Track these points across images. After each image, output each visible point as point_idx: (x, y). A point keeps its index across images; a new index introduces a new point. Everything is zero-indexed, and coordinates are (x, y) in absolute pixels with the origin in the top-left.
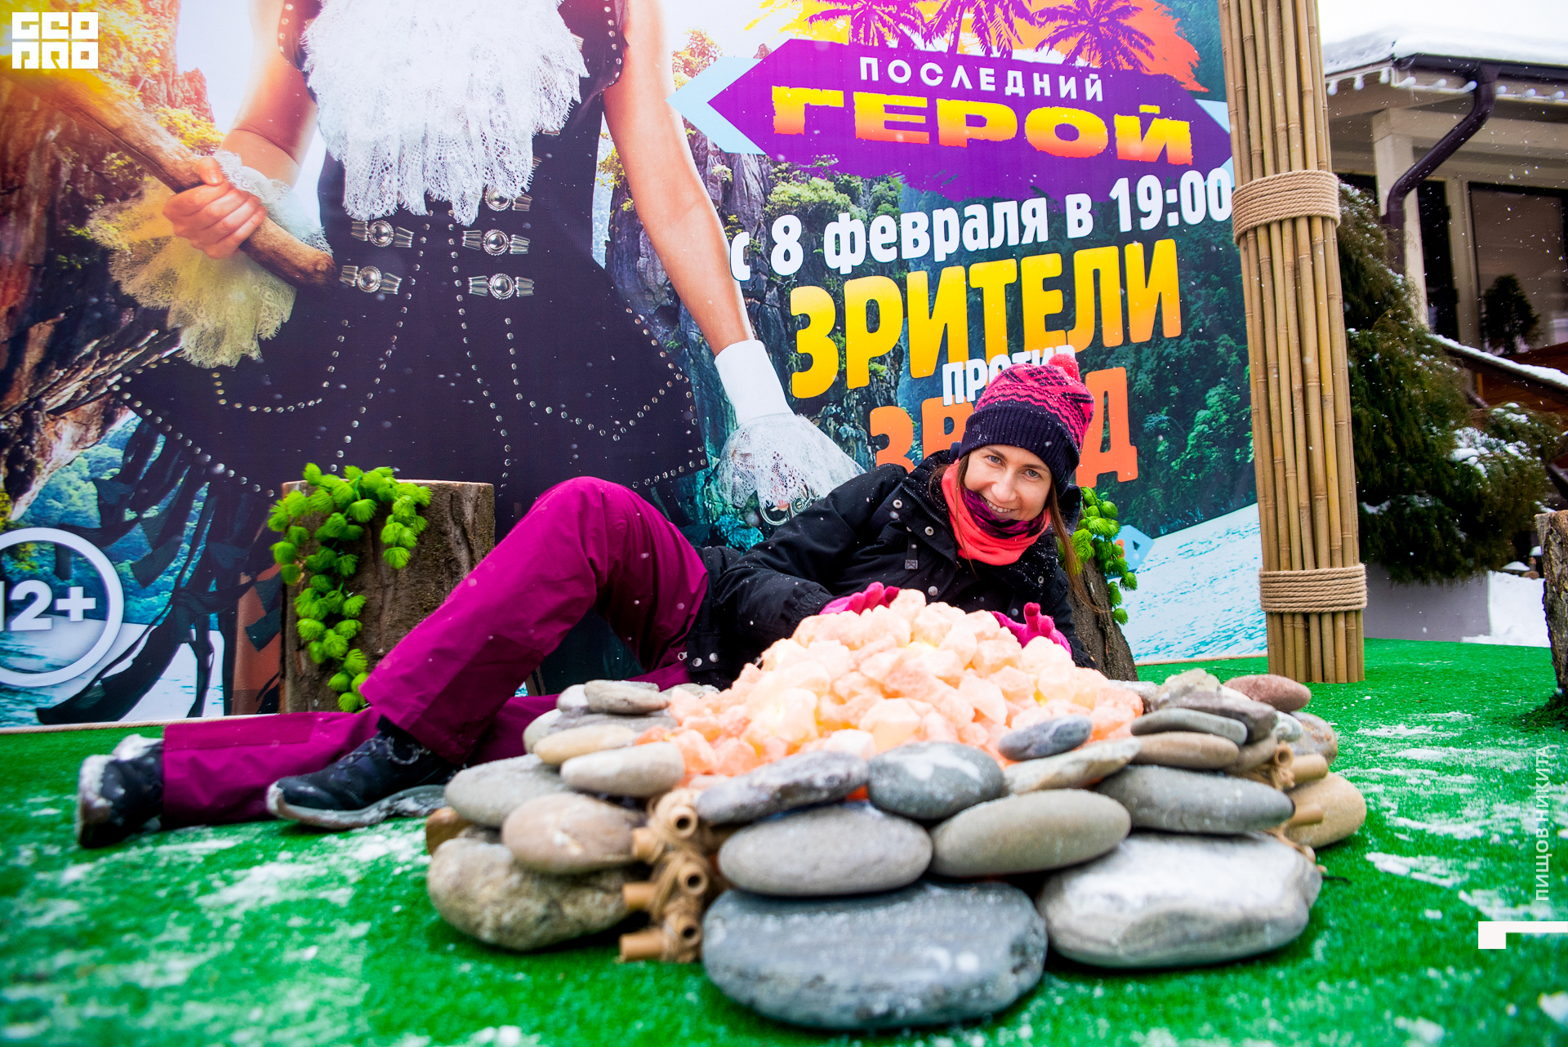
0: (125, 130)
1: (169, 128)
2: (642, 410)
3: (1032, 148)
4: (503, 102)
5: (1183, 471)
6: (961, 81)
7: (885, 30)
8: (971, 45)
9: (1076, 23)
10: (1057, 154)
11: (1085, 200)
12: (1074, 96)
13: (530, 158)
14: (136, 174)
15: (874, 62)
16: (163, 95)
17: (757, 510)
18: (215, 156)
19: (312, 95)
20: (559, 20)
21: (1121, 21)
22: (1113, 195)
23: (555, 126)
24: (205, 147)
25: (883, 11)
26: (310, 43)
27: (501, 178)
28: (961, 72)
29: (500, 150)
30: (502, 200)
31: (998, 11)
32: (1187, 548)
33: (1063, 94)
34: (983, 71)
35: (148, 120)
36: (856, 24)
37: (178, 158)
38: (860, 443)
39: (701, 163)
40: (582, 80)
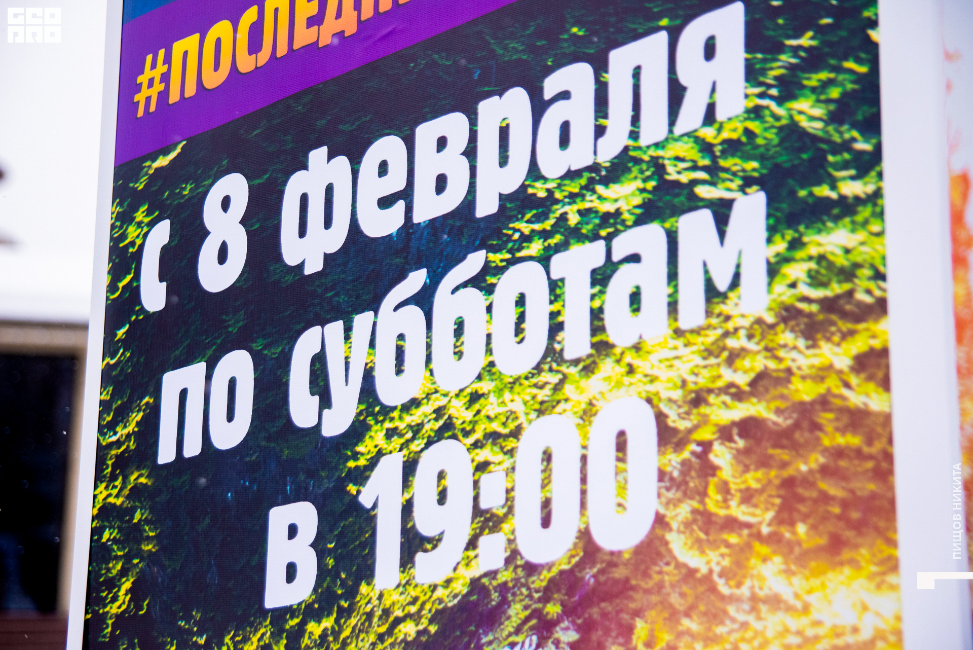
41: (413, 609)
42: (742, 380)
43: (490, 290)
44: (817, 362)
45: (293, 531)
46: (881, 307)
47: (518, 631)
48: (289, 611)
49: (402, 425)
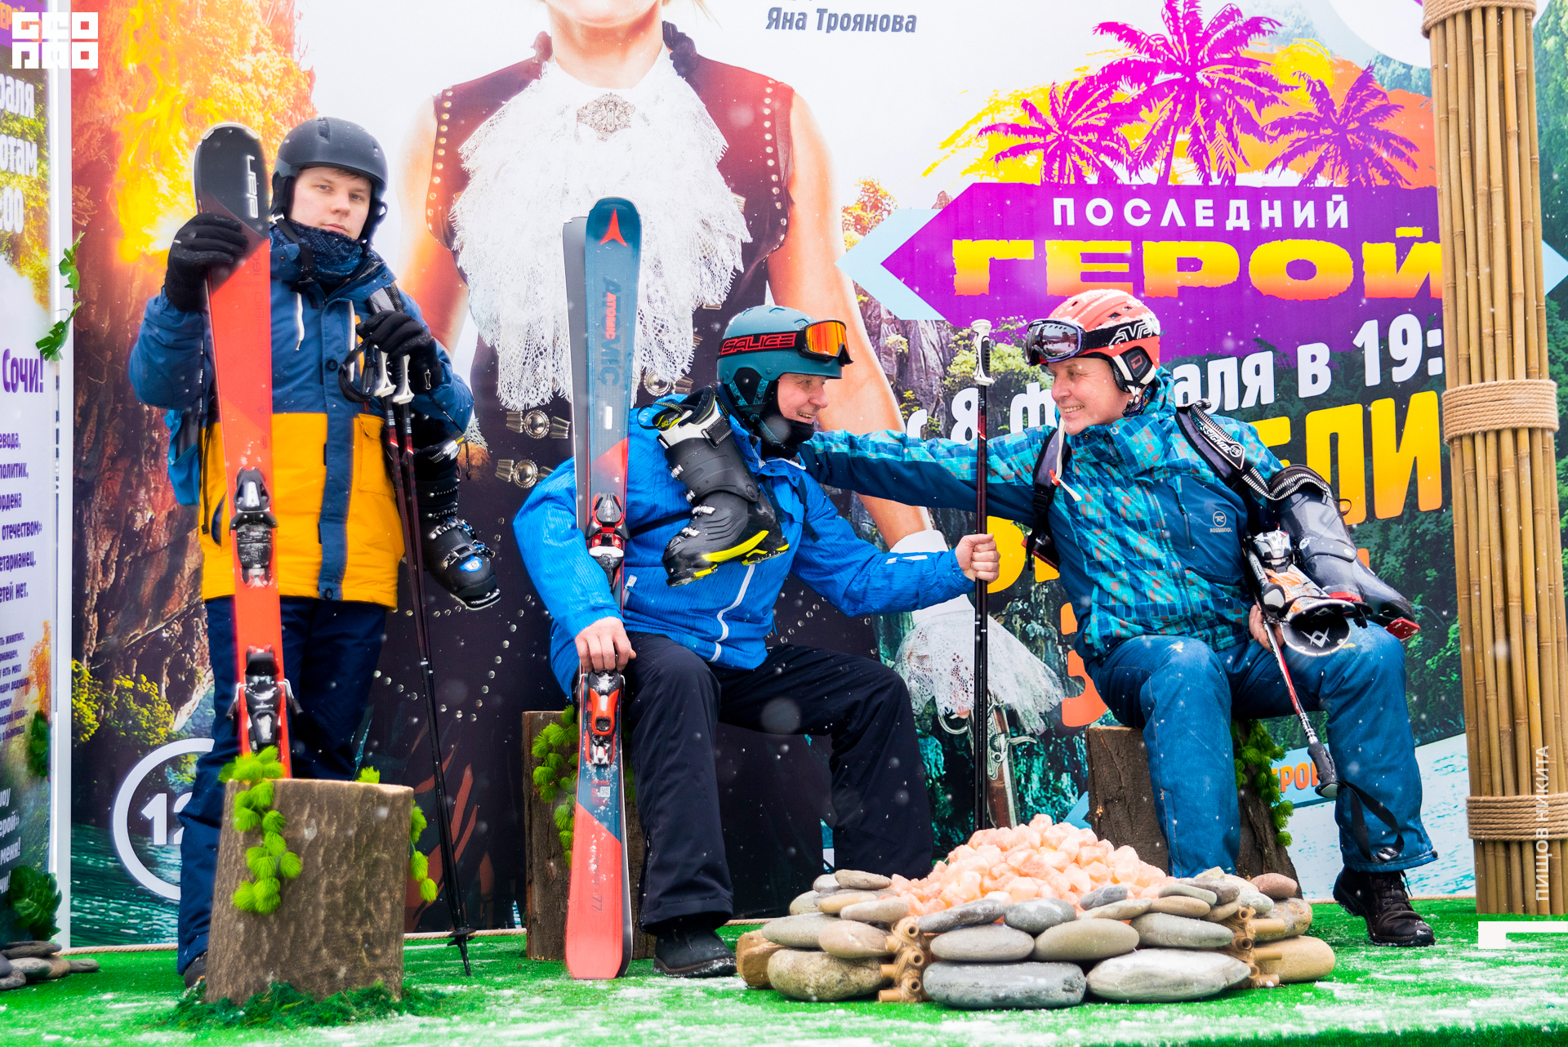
2: (812, 610)
3: (1257, 293)
4: (661, 275)
5: (1441, 670)
6: (1173, 218)
7: (1082, 164)
8: (1185, 173)
9: (1317, 133)
10: (1288, 298)
11: (1322, 350)
12: (1311, 224)
13: (691, 337)
15: (1069, 203)
17: (935, 716)
19: (463, 276)
20: (718, 178)
21: (1376, 124)
22: (1357, 342)
23: (716, 298)
25: (1081, 141)
26: (459, 218)
27: (660, 359)
28: (1172, 207)
29: (659, 328)
30: (661, 384)
31: (1220, 128)
32: (1446, 763)
33: (1298, 224)
34: (1200, 204)
36: (1049, 159)
38: (1049, 643)
39: (874, 333)
40: (744, 245)
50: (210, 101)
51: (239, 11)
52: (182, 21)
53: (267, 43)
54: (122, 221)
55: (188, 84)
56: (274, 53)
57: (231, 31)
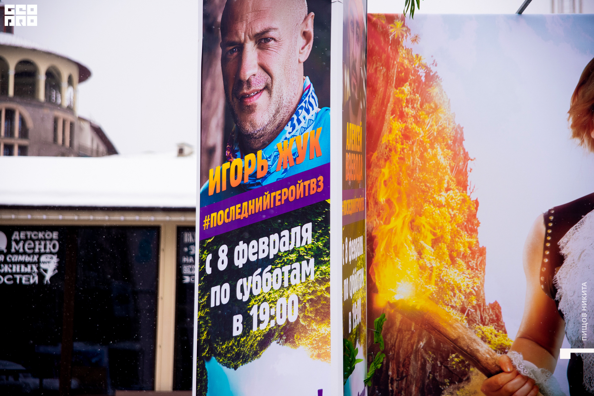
0: (459, 340)
1: (482, 338)
14: (466, 367)
16: (478, 318)
18: (508, 354)
19: (561, 315)
24: (502, 349)
26: (558, 282)
35: (471, 334)
37: (488, 356)
41: (260, 335)
42: (310, 292)
43: (272, 273)
44: (321, 289)
45: (238, 320)
46: (329, 280)
47: (277, 338)
48: (238, 336)
49: (257, 299)
50: (423, 218)
51: (438, 169)
52: (408, 174)
53: (453, 186)
54: (377, 284)
55: (412, 209)
56: (457, 191)
57: (435, 180)
